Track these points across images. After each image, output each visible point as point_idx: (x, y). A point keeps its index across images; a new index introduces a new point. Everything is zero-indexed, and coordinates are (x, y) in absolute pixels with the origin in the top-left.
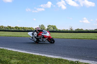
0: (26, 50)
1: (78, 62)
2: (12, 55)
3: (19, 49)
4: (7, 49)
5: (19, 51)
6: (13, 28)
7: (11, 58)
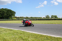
0: (37, 32)
2: (29, 35)
3: (33, 31)
4: (26, 31)
5: (33, 33)
6: (29, 18)
7: (29, 37)
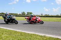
1: (45, 36)
7: (3, 34)
